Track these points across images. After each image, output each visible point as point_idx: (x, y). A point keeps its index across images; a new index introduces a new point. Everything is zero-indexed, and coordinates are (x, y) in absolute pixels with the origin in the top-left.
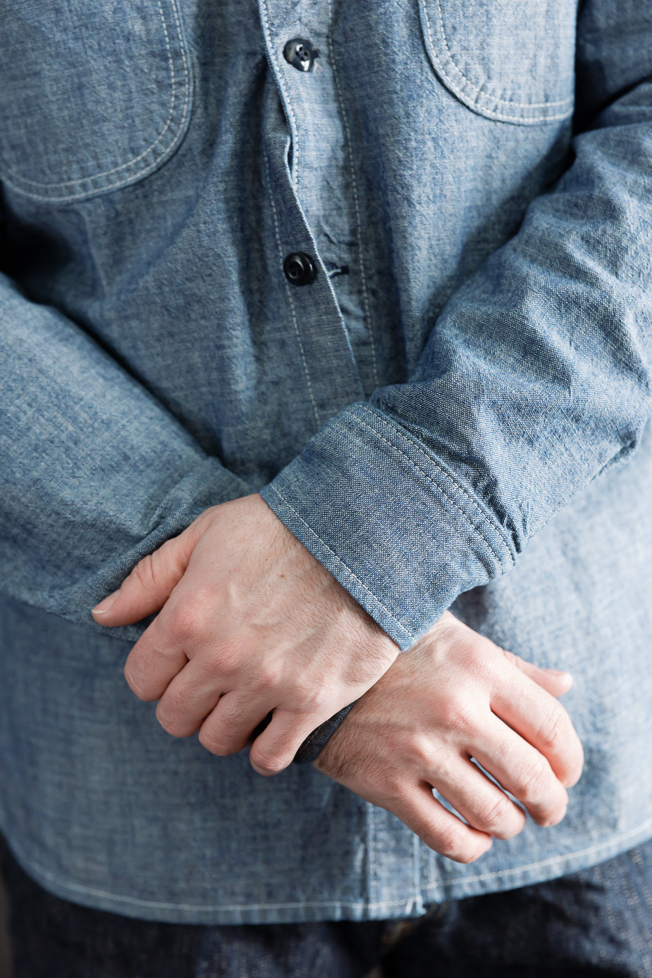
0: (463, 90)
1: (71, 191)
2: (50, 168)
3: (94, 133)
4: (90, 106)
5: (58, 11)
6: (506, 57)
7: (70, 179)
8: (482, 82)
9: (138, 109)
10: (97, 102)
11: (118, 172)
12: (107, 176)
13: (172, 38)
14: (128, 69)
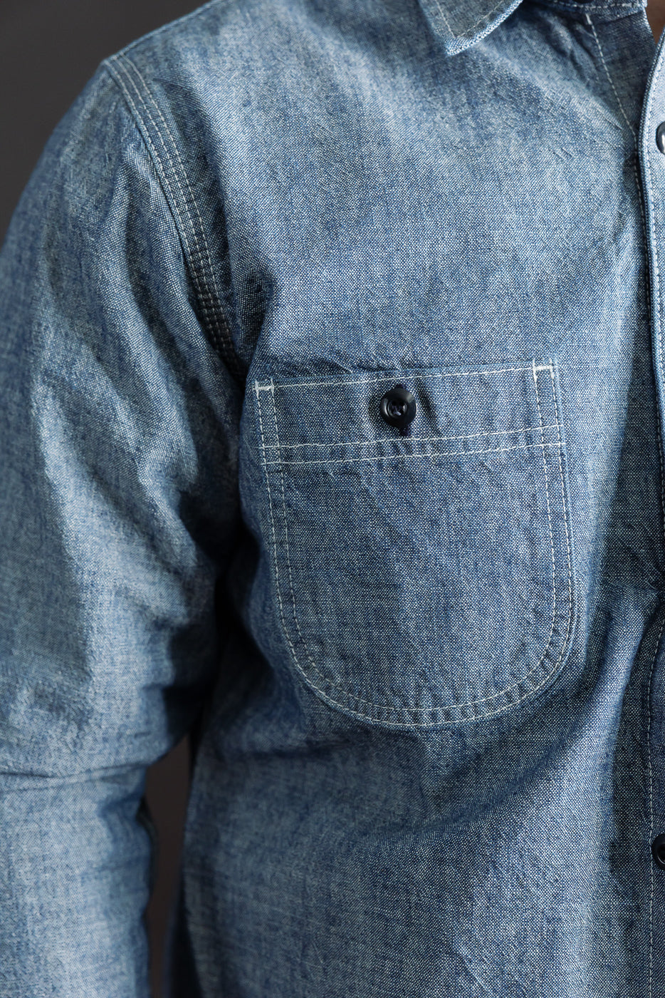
1: (415, 718)
3: (455, 660)
4: (454, 630)
7: (416, 705)
10: (464, 627)
11: (475, 706)
12: (461, 708)
13: (560, 566)
14: (504, 595)
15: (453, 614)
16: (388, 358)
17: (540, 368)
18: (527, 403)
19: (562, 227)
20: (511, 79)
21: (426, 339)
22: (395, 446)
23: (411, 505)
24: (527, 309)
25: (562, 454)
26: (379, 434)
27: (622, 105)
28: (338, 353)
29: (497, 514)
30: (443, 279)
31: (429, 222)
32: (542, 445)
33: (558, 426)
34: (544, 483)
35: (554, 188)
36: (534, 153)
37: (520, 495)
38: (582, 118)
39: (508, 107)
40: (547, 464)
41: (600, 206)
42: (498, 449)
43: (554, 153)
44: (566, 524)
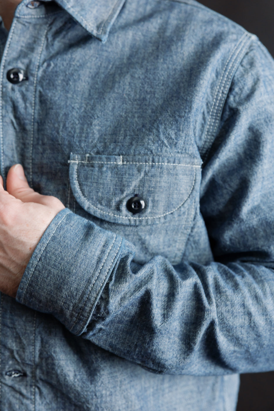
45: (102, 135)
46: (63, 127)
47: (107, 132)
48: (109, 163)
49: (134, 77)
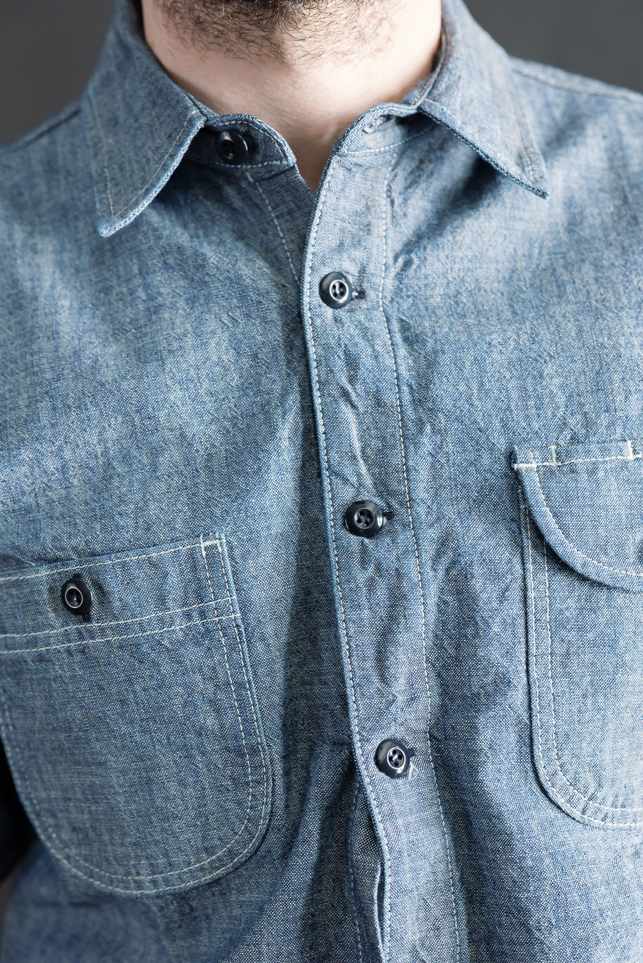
0: (569, 801)
1: (139, 886)
2: (115, 859)
3: (164, 830)
4: (159, 802)
5: (123, 702)
6: (620, 761)
7: (138, 874)
8: (591, 791)
9: (211, 807)
10: (167, 799)
11: (191, 871)
12: (178, 874)
13: (248, 734)
14: (200, 765)
15: (154, 787)
16: (63, 549)
17: (208, 543)
18: (198, 579)
19: (230, 396)
20: (179, 248)
21: (98, 527)
22: (80, 633)
23: (101, 688)
24: (196, 485)
25: (237, 626)
26: (66, 621)
27: (292, 259)
28: (18, 548)
29: (180, 690)
30: (115, 464)
31: (93, 411)
32: (217, 619)
33: (230, 599)
34: (223, 655)
35: (220, 358)
36: (200, 321)
37: (200, 670)
38: (248, 280)
39: (176, 275)
40: (224, 636)
41: (268, 368)
42: (173, 627)
43: (220, 320)
44: (249, 692)
45: (571, 396)
46: (479, 391)
47: (582, 388)
48: (607, 459)
49: (602, 267)
